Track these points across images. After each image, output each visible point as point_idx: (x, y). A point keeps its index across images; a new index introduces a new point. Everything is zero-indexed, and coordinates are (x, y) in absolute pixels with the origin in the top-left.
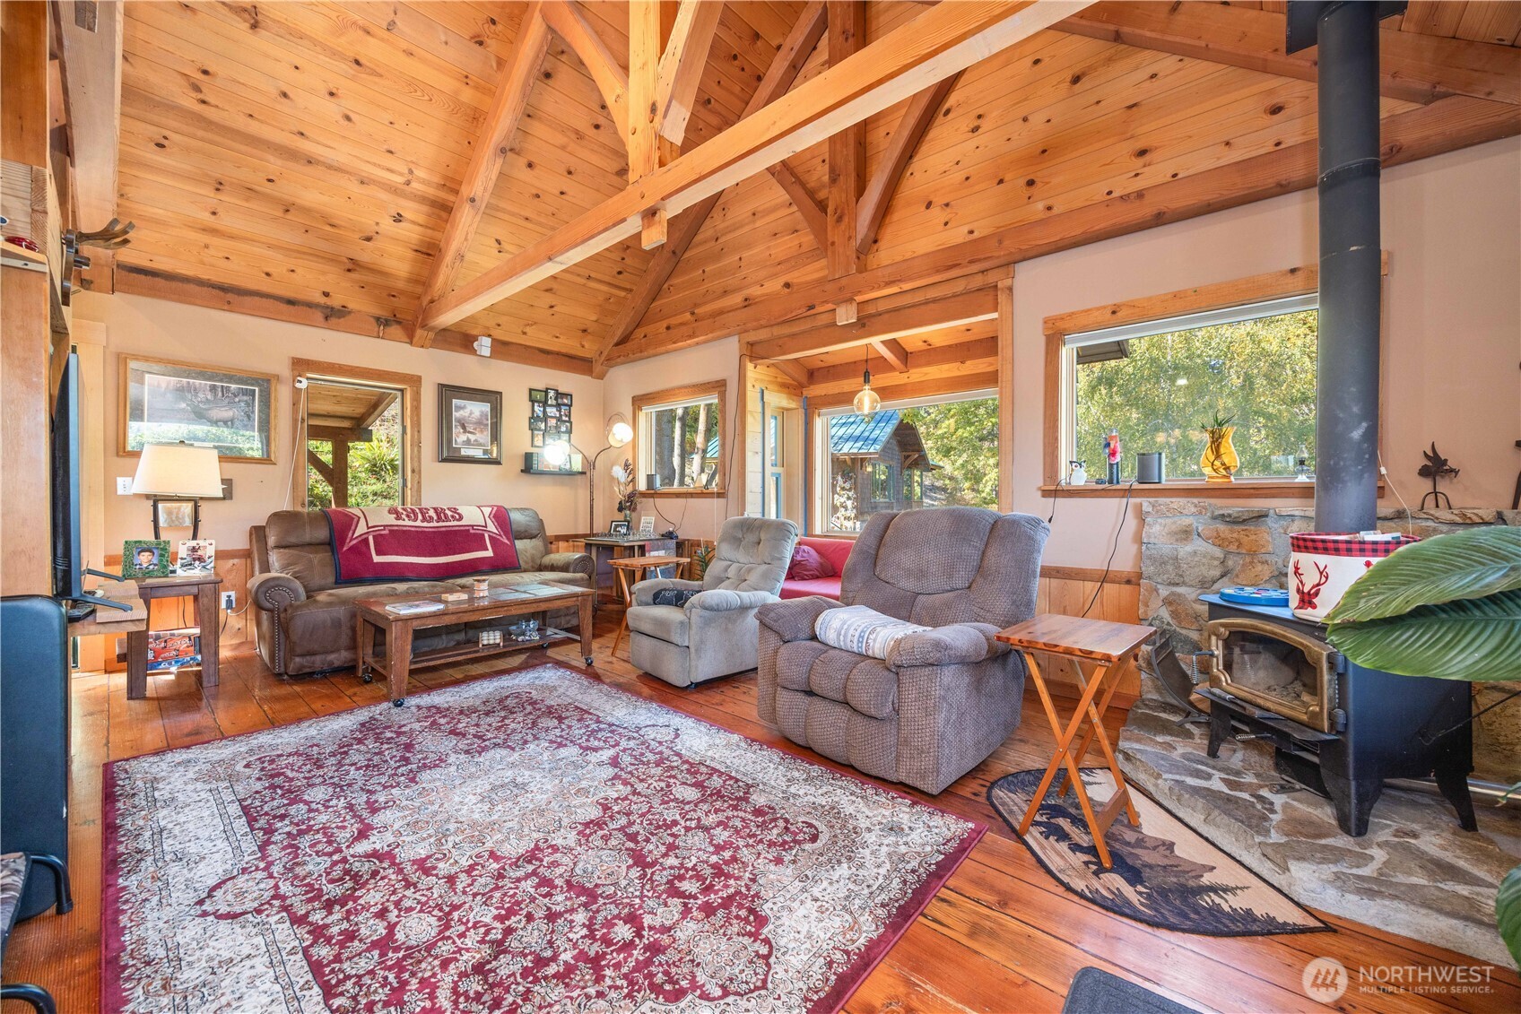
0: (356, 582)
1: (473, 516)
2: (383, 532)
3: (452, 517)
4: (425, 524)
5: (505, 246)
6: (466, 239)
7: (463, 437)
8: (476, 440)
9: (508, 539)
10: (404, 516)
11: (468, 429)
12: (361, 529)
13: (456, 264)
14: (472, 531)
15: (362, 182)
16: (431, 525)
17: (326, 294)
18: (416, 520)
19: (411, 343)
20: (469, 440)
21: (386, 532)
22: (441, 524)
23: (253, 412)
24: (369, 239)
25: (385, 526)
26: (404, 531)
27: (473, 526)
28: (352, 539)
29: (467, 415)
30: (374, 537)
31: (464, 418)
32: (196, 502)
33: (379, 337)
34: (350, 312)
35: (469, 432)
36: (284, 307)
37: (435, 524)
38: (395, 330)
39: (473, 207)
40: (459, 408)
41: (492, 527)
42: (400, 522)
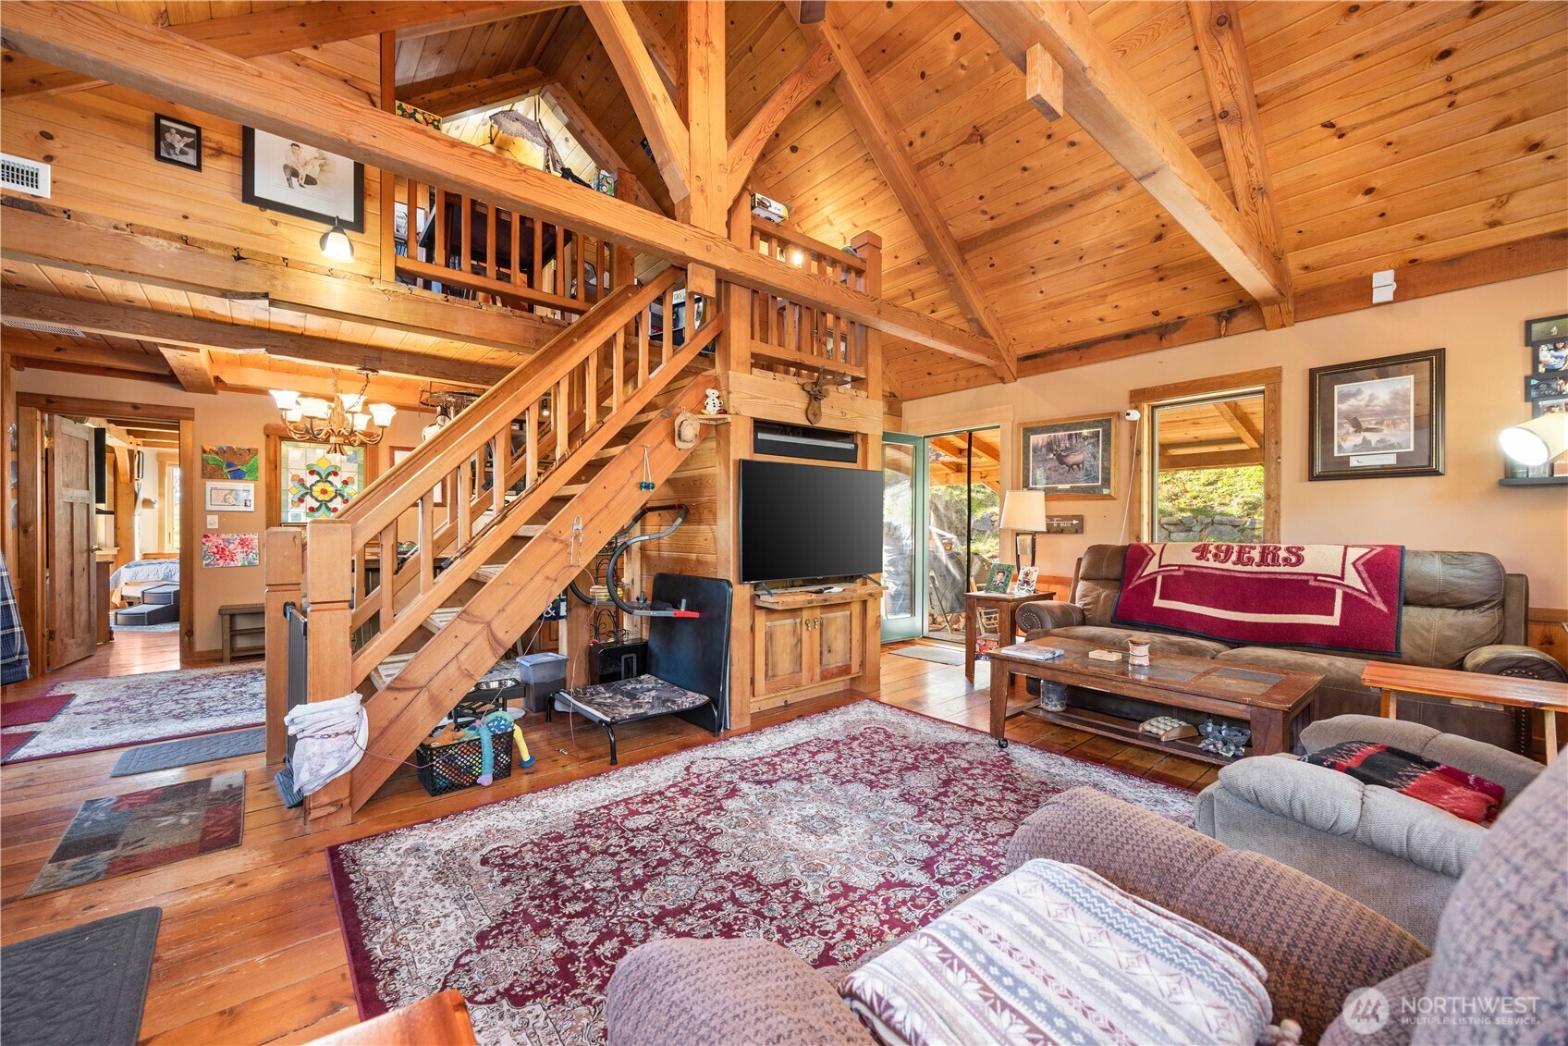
0: (1129, 624)
1: (1321, 559)
2: (1175, 573)
3: (1285, 559)
4: (1239, 567)
5: (1342, 123)
6: (1250, 165)
7: (1357, 439)
8: (1381, 441)
9: (1385, 602)
10: (1210, 556)
11: (1364, 425)
12: (1152, 567)
13: (1259, 204)
14: (1312, 583)
15: (1119, 189)
16: (1248, 568)
17: (1156, 313)
18: (1225, 561)
19: (1265, 328)
20: (1366, 442)
21: (1181, 573)
22: (1263, 569)
23: (1098, 452)
24: (1159, 238)
25: (1180, 566)
26: (1205, 574)
27: (1315, 576)
28: (1140, 578)
29: (1363, 403)
30: (1164, 577)
31: (1357, 410)
32: (1034, 534)
33: (1220, 337)
34: (1185, 322)
35: (1368, 430)
36: (1123, 343)
37: (1254, 568)
38: (1242, 319)
39: (1231, 122)
40: (1344, 397)
41: (1353, 580)
42: (1203, 563)
